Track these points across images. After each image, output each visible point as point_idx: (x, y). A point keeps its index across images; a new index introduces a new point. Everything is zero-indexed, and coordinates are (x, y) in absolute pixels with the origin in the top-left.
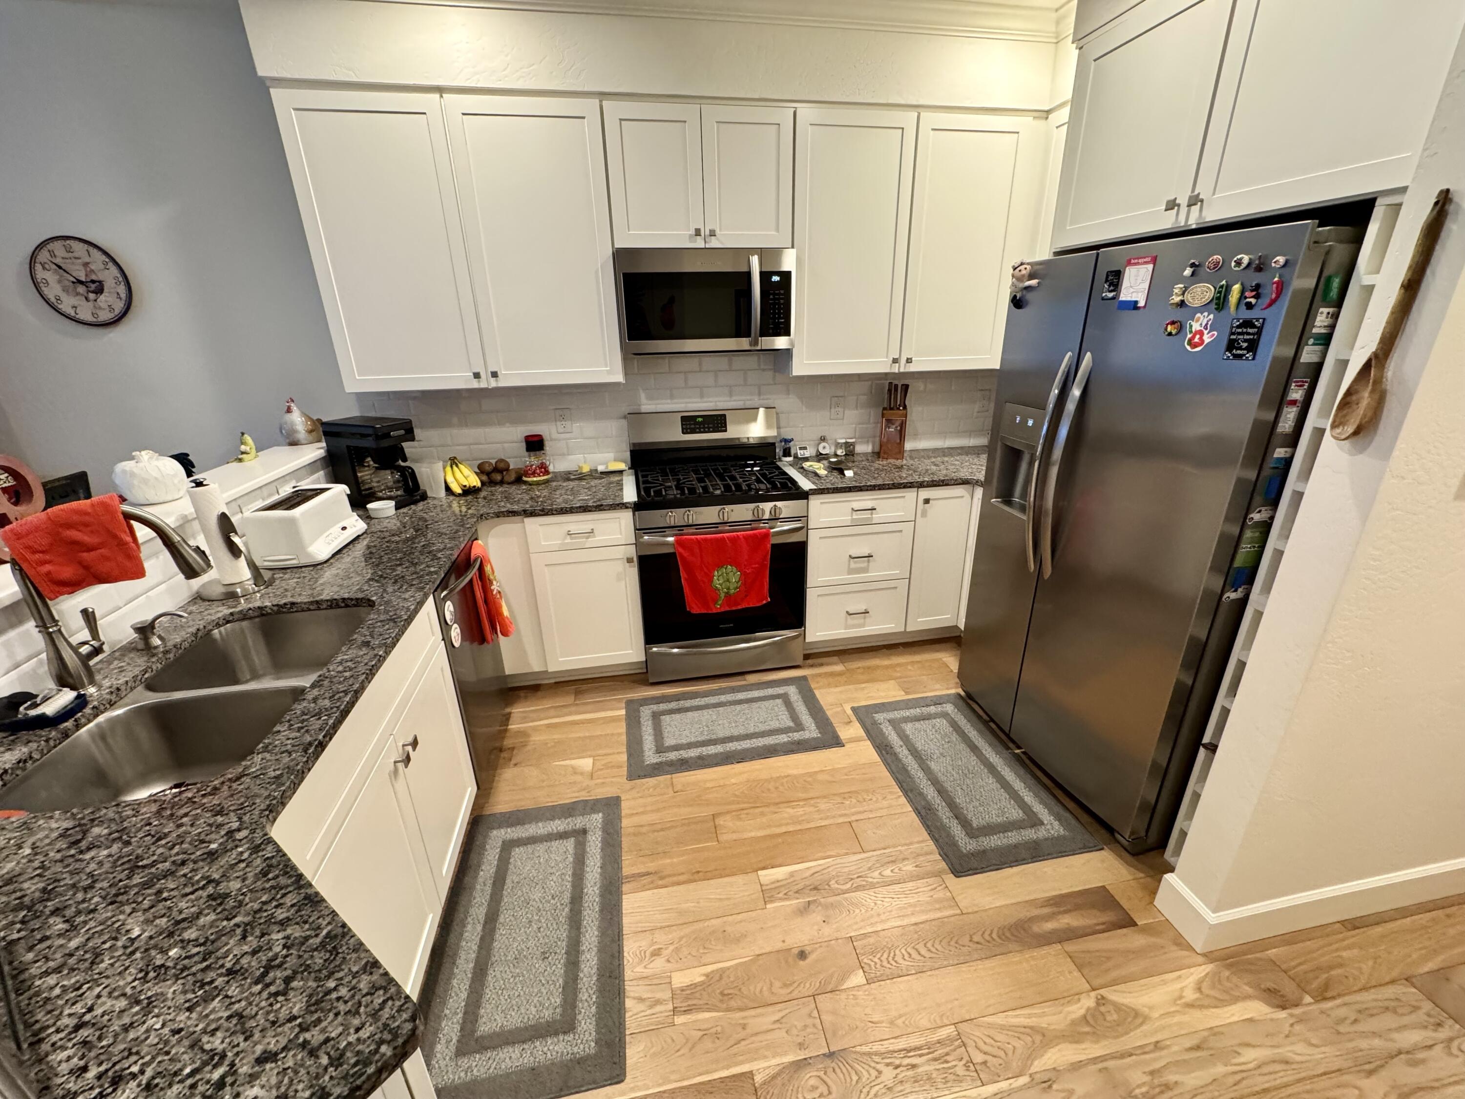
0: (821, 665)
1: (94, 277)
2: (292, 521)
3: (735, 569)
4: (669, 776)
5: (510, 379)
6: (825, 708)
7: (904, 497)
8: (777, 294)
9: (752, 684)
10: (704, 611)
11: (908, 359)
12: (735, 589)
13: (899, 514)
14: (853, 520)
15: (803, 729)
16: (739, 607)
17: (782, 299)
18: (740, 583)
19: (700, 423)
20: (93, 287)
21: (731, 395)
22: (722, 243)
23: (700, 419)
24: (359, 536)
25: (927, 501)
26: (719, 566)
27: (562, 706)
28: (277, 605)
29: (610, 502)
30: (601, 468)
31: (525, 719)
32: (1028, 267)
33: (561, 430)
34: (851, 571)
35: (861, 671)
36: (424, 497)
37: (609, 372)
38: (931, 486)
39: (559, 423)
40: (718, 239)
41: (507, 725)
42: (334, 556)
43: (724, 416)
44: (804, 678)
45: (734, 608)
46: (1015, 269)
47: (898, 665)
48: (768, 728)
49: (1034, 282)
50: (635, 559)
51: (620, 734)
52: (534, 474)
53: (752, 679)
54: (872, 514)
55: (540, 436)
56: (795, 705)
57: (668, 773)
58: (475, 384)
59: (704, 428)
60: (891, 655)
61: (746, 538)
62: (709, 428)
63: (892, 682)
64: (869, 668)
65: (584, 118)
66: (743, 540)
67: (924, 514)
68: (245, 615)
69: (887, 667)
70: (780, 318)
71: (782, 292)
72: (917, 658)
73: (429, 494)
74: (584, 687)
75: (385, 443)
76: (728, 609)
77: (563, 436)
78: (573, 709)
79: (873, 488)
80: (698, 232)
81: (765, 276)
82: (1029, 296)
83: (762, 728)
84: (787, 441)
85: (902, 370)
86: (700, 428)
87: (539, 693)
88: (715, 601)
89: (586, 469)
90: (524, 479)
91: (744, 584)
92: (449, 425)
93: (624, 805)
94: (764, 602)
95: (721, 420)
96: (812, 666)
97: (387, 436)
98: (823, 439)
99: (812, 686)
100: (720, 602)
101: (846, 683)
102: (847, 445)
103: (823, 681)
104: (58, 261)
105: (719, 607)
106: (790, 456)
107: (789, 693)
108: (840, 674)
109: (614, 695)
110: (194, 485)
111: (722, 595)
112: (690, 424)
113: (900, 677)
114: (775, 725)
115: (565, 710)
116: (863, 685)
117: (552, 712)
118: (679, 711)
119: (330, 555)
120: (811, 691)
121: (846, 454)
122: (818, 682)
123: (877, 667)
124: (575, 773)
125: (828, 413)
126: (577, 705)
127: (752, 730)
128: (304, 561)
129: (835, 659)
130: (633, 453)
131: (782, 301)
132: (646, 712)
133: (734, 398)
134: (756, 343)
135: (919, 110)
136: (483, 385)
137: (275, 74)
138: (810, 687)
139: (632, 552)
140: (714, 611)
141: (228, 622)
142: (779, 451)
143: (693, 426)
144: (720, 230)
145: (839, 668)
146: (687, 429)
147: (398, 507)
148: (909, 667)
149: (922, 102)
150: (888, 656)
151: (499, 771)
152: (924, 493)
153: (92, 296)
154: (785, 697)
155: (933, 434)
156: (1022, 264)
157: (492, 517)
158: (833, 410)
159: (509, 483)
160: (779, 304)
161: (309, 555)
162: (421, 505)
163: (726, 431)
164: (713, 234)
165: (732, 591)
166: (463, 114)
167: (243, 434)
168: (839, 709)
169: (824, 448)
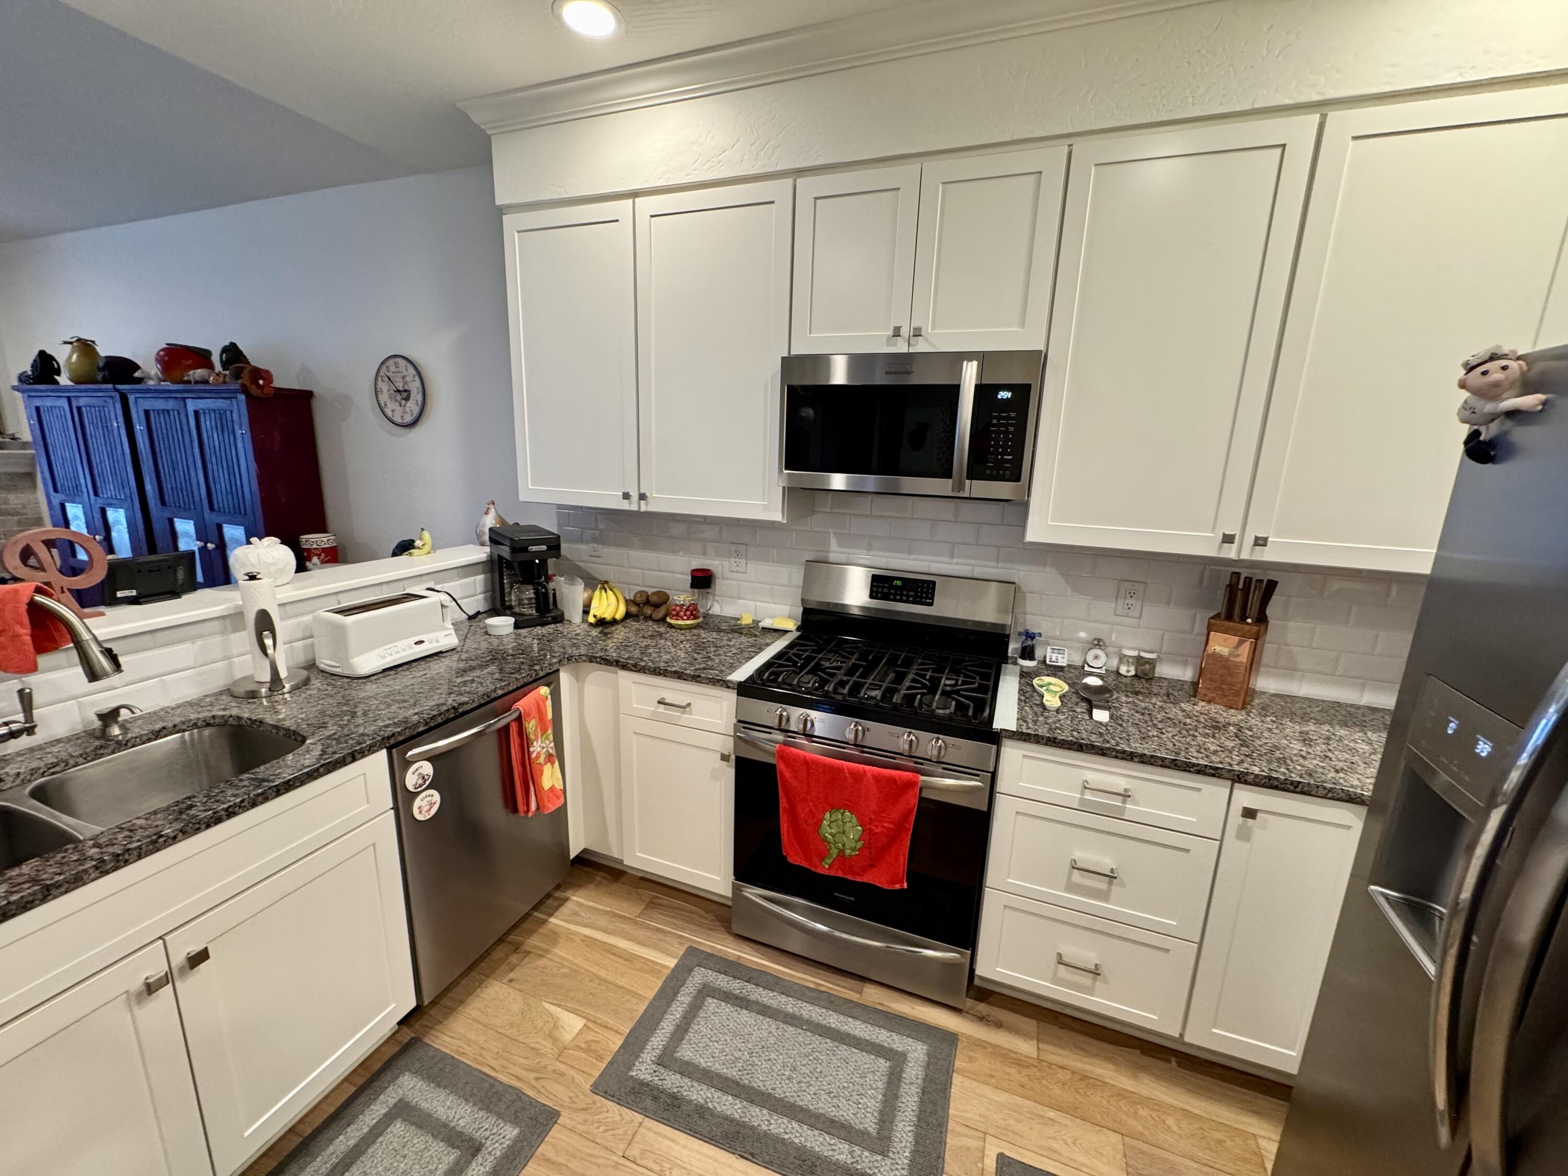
0: (999, 1025)
1: (406, 388)
2: (342, 628)
3: (854, 820)
4: (639, 1117)
5: (660, 503)
6: (951, 1125)
7: (1199, 790)
8: (1003, 418)
9: (865, 1007)
10: (805, 864)
11: (1257, 538)
12: (853, 849)
13: (1188, 819)
14: (1082, 800)
15: (884, 1153)
16: (858, 879)
17: (1012, 425)
18: (860, 845)
19: (896, 587)
20: (405, 394)
21: (952, 556)
22: (931, 345)
23: (899, 583)
24: (441, 652)
25: (1250, 813)
26: (834, 807)
27: (621, 917)
28: (250, 719)
29: (712, 673)
30: (766, 623)
31: (574, 918)
32: (1514, 365)
33: (734, 568)
34: (1071, 887)
35: (1061, 1075)
36: (559, 619)
37: (766, 508)
38: (1263, 786)
39: (733, 560)
40: (927, 340)
41: (551, 915)
42: (384, 670)
43: (934, 583)
44: (951, 1039)
45: (849, 877)
46: (1470, 368)
47: (1147, 1102)
48: (832, 1112)
49: (1530, 401)
50: (733, 757)
51: (641, 998)
52: (677, 616)
53: (873, 995)
54: (1124, 802)
55: (708, 570)
56: (904, 1088)
57: (645, 1112)
58: (625, 505)
59: (902, 595)
60: (1144, 1069)
61: (877, 779)
62: (908, 596)
63: (1115, 1138)
64: (1084, 1077)
65: (773, 202)
66: (871, 780)
67: (1244, 835)
68: (226, 721)
69: (1121, 1094)
70: (1005, 453)
71: (1013, 415)
72: (1198, 1106)
73: (566, 616)
74: (665, 900)
75: (522, 557)
76: (840, 874)
77: (736, 575)
78: (627, 927)
79: (1130, 757)
80: (897, 333)
81: (984, 392)
82: (1520, 434)
83: (825, 1107)
84: (1030, 636)
85: (1245, 556)
86: (895, 595)
87: (615, 887)
88: (822, 857)
89: (747, 620)
90: (668, 620)
91: (868, 846)
92: (629, 546)
93: (555, 1133)
94: (898, 887)
95: (928, 588)
96: (981, 1019)
97: (525, 550)
98: (1098, 643)
99: (957, 1064)
100: (829, 861)
101: (1022, 1090)
102: (1139, 661)
103: (983, 1063)
104: (389, 374)
105: (825, 867)
106: (1032, 658)
107: (911, 1056)
108: (1020, 1063)
109: (683, 929)
110: (247, 578)
111: (834, 852)
112: (883, 587)
113: (1140, 1137)
114: (846, 1112)
115: (620, 925)
116: (1052, 1114)
117: (603, 921)
118: (741, 1002)
119: (380, 669)
120: (949, 1072)
121: (1136, 676)
122: (971, 1059)
123: (1100, 1084)
124: (550, 1035)
125: (1114, 605)
126: (636, 923)
127: (805, 1101)
128: (346, 672)
129: (1029, 1024)
130: (807, 612)
131: (1011, 429)
132: (700, 976)
133: (955, 560)
134: (961, 487)
135: (1324, 110)
136: (634, 507)
137: (508, 202)
138: (951, 1063)
139: (727, 745)
140: (819, 871)
141: (208, 725)
142: (1013, 647)
143: (886, 590)
144: (933, 328)
145: (1026, 1047)
146: (877, 592)
147: (517, 626)
148: (1170, 1121)
149: (1331, 94)
150: (1137, 1069)
151: (490, 980)
152: (1246, 797)
153: (403, 402)
154: (897, 1059)
155: (1329, 675)
156: (1493, 357)
157: (585, 661)
158: (1120, 602)
159: (654, 621)
160: (1007, 433)
161: (350, 666)
162: (550, 628)
163: (931, 604)
164: (917, 333)
165: (848, 852)
166: (652, 216)
167: (423, 529)
168: (973, 1143)
169: (1096, 657)
